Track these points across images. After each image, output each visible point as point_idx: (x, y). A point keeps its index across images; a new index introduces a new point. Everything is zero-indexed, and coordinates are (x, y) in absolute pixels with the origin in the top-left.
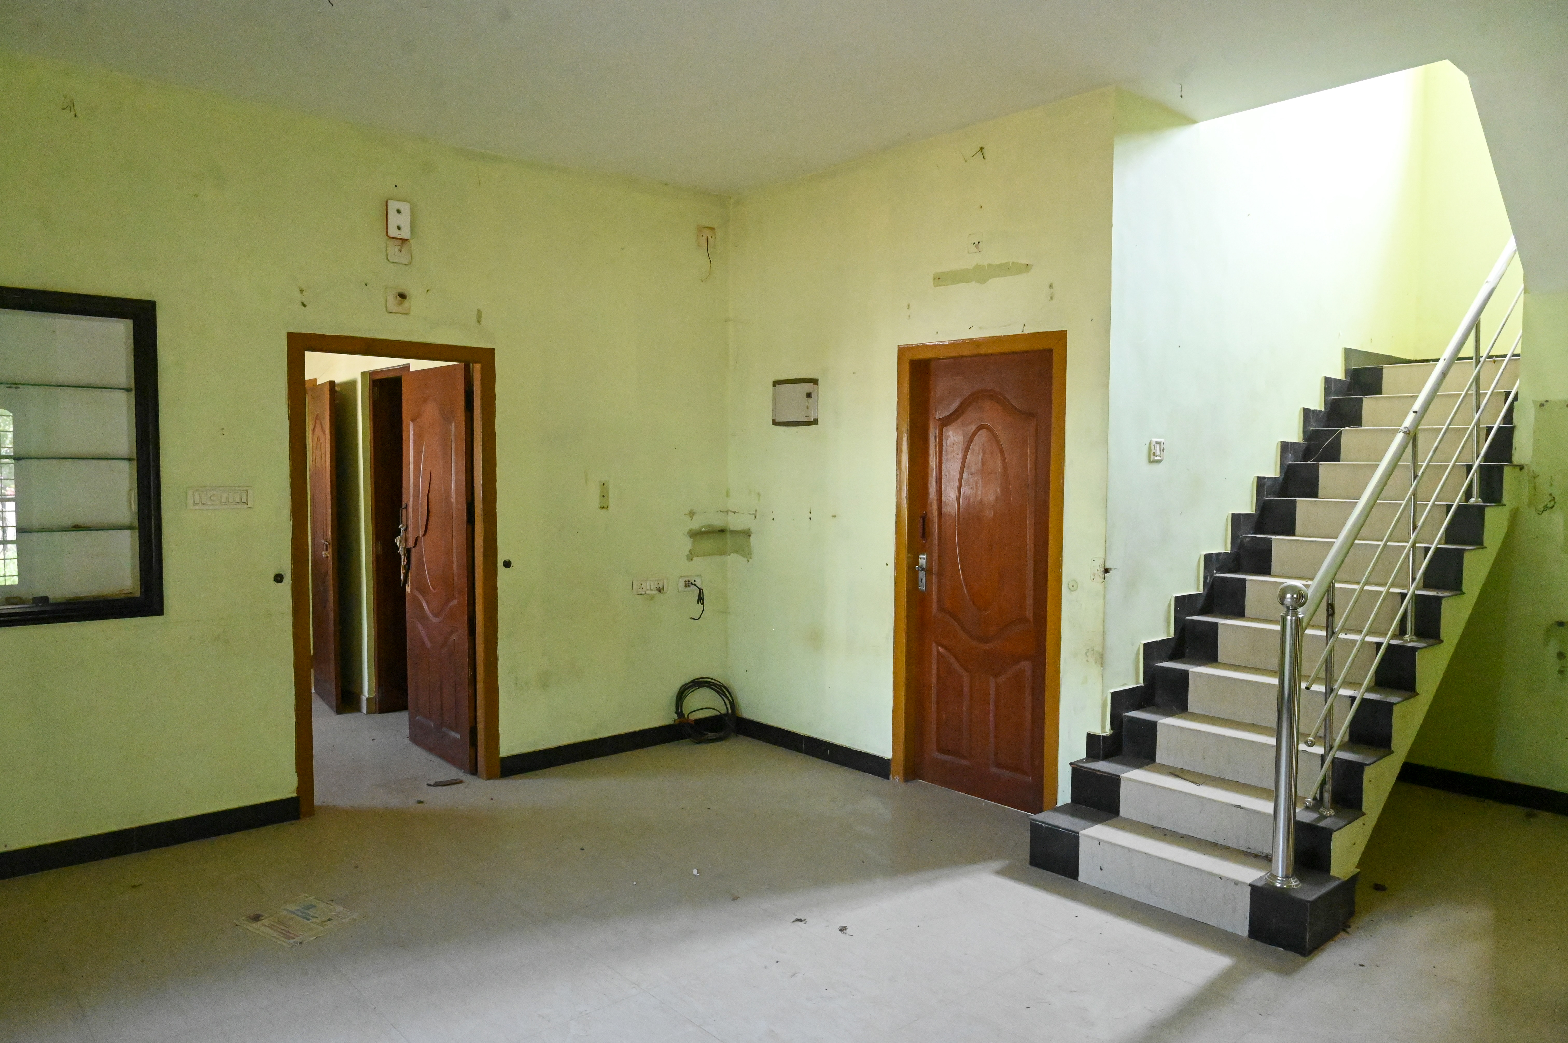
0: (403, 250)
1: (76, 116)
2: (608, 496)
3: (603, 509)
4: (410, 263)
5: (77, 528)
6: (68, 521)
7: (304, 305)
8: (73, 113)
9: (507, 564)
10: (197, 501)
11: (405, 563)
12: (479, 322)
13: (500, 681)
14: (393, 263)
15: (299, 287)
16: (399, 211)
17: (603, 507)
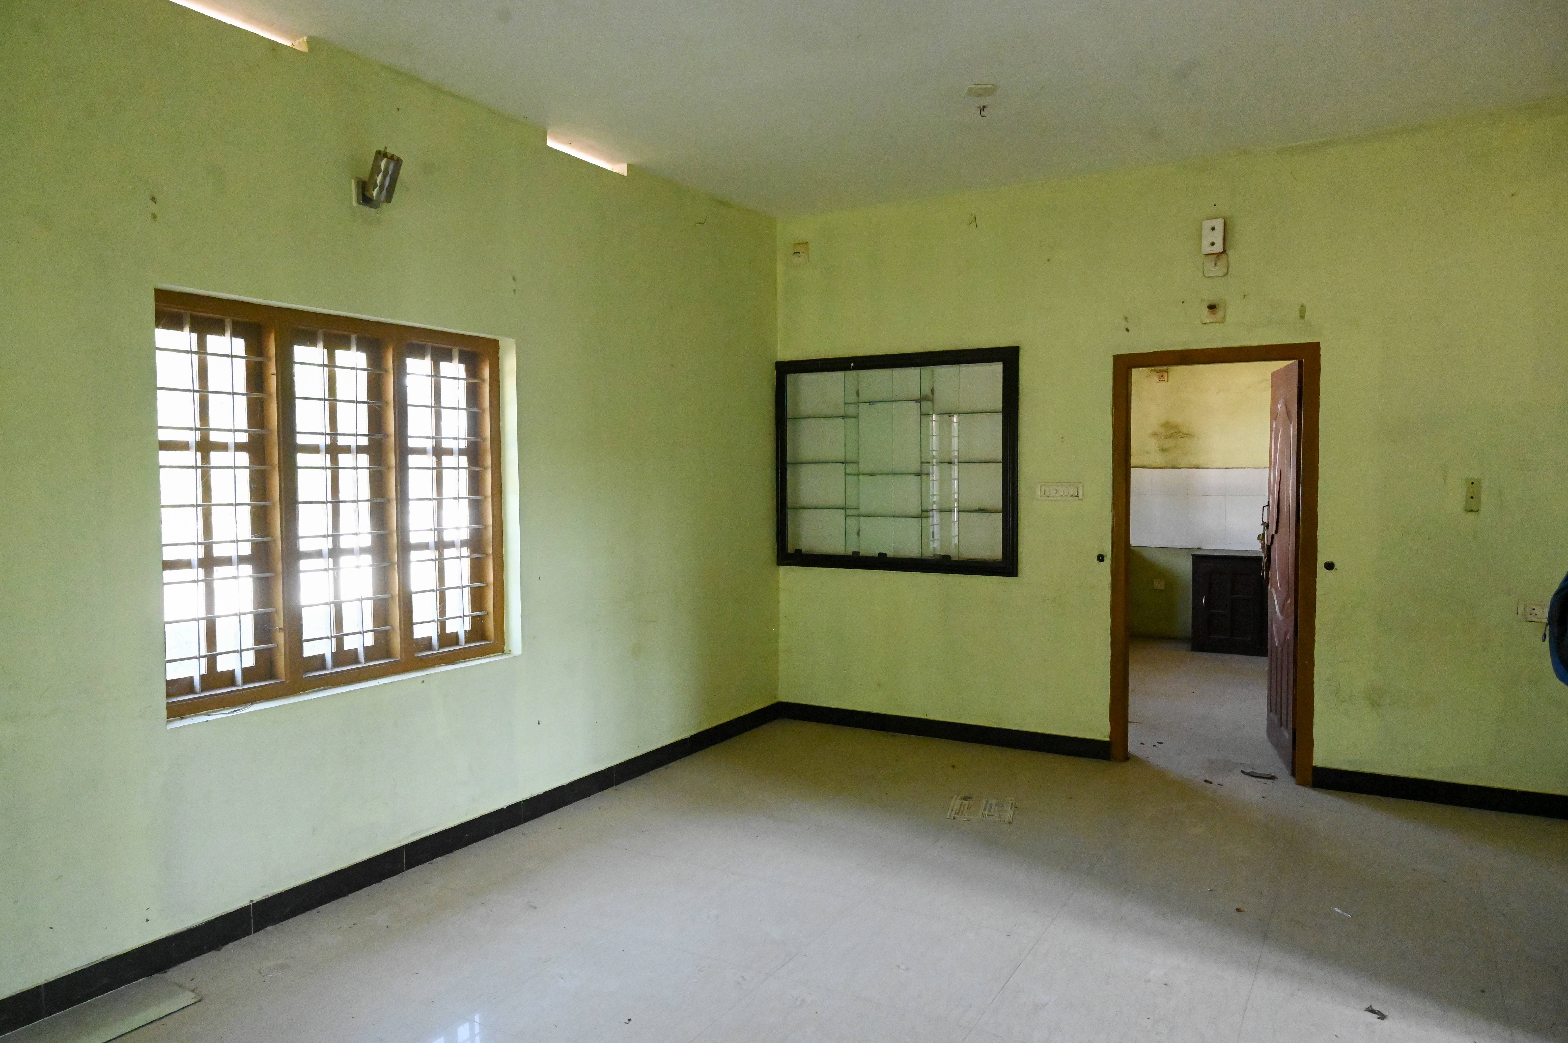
0: (1219, 264)
1: (976, 226)
2: (1479, 498)
3: (1471, 514)
4: (1227, 274)
5: (981, 510)
6: (975, 506)
7: (1128, 330)
8: (975, 225)
9: (1330, 566)
10: (1043, 493)
11: (1266, 560)
12: (1302, 317)
13: (1316, 686)
14: (1209, 277)
15: (1124, 316)
16: (1213, 229)
17: (1472, 511)
